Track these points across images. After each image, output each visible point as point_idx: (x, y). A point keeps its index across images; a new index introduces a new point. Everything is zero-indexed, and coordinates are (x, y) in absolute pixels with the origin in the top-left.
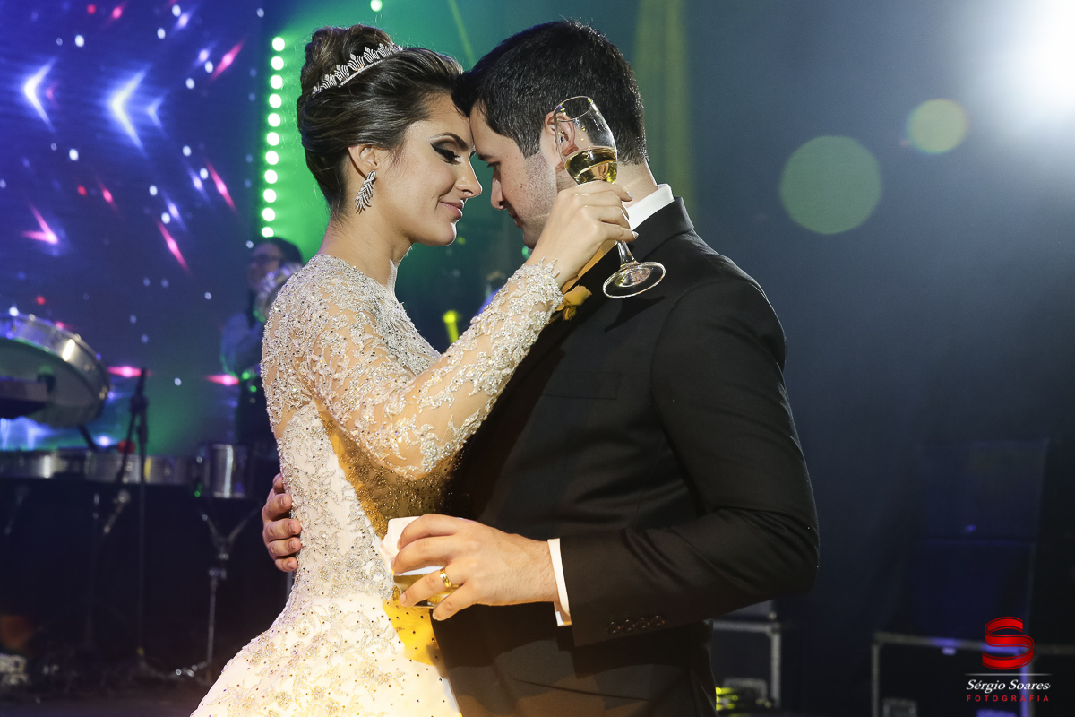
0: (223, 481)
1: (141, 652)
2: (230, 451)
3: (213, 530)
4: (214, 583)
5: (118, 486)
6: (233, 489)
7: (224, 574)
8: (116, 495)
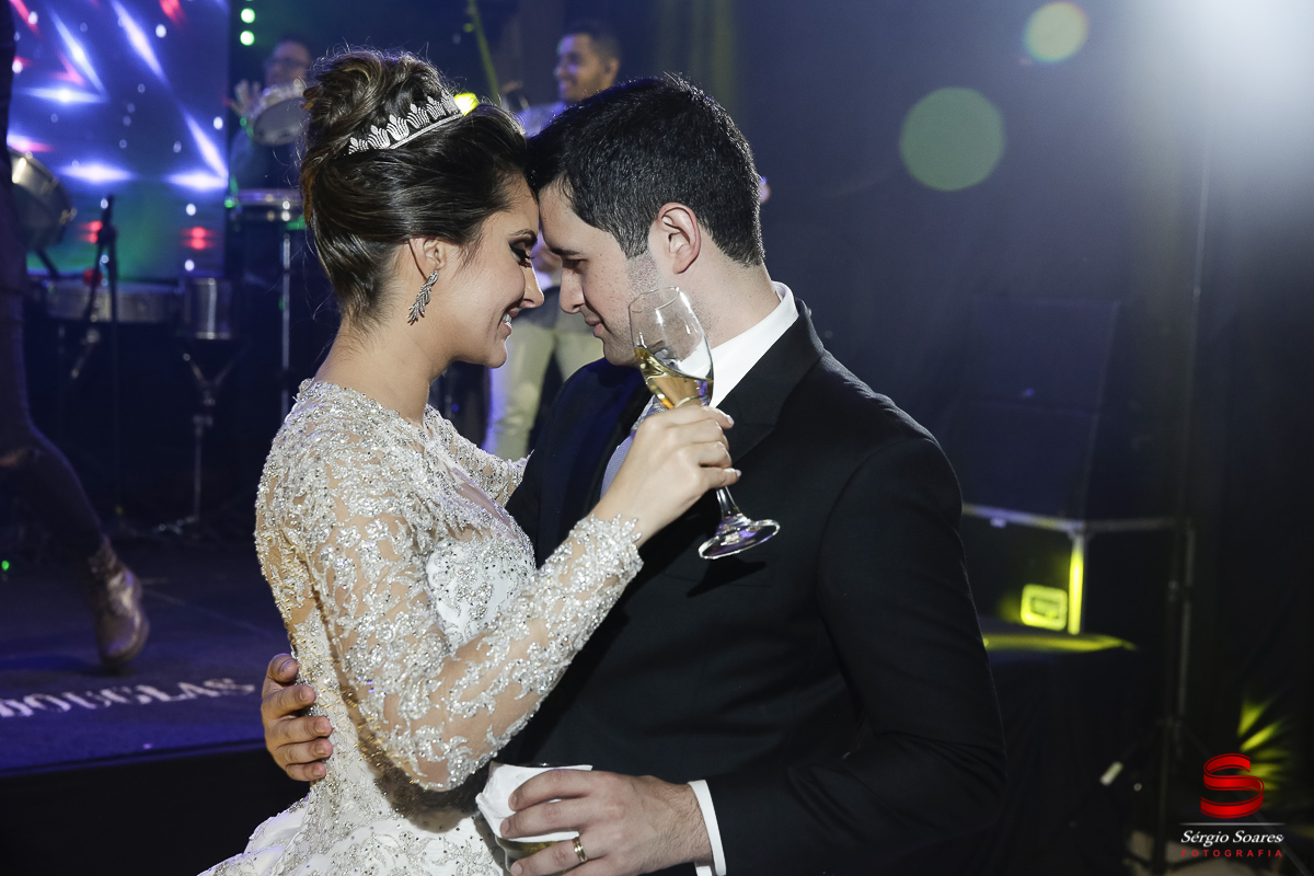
0: (206, 320)
1: (119, 510)
2: (212, 283)
3: (197, 372)
4: (199, 432)
5: (85, 324)
6: (217, 330)
7: (210, 421)
8: (84, 334)
